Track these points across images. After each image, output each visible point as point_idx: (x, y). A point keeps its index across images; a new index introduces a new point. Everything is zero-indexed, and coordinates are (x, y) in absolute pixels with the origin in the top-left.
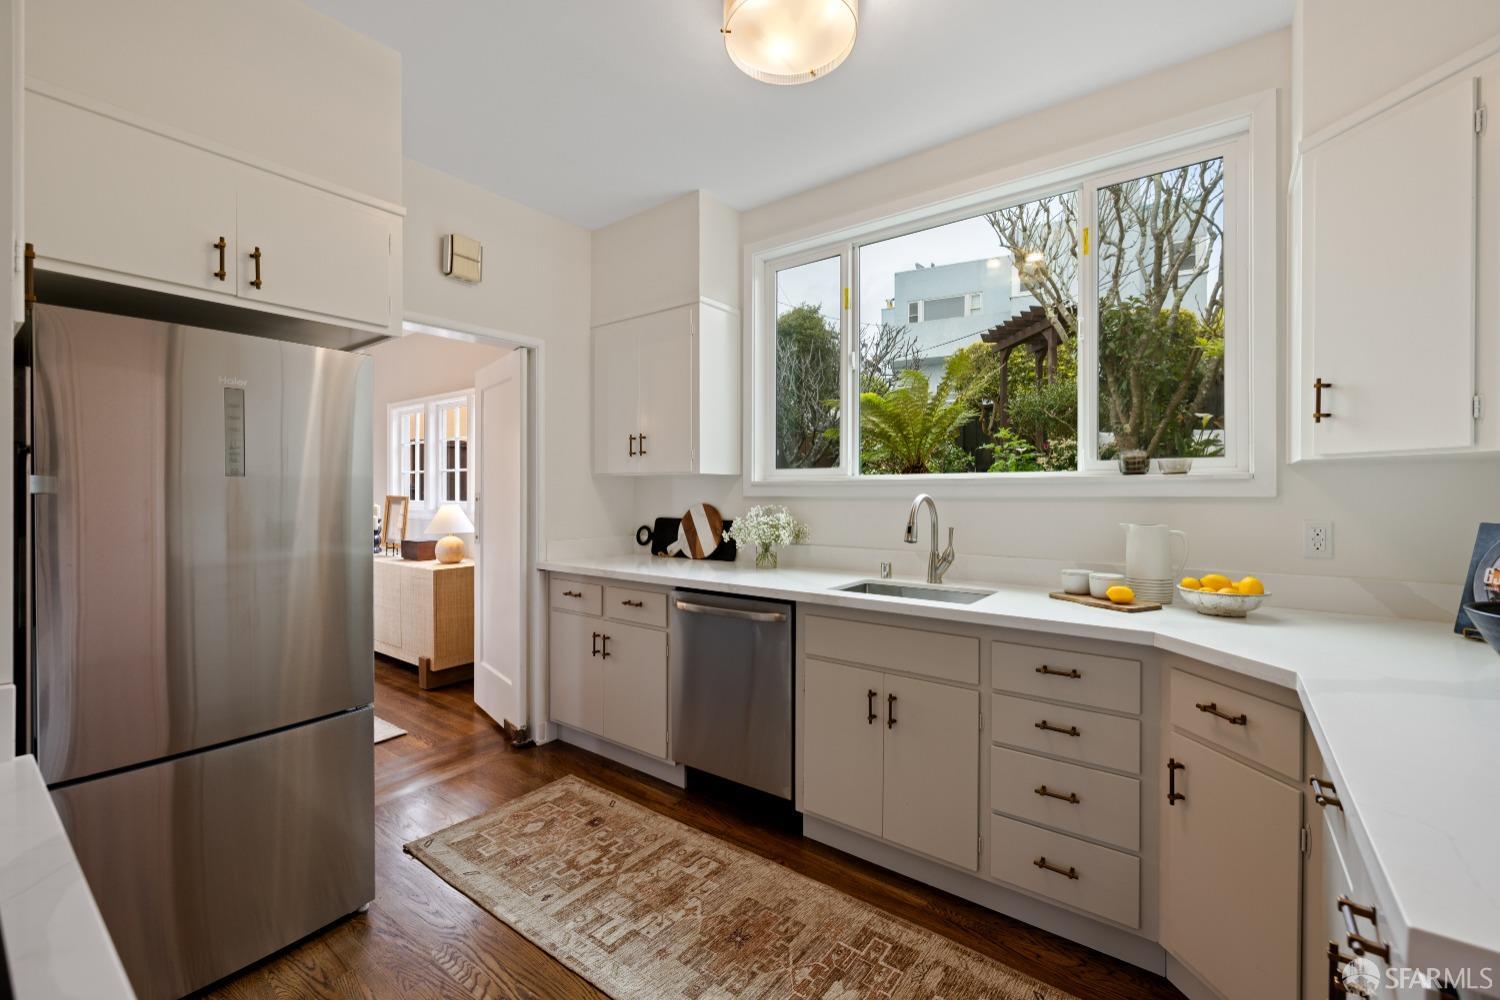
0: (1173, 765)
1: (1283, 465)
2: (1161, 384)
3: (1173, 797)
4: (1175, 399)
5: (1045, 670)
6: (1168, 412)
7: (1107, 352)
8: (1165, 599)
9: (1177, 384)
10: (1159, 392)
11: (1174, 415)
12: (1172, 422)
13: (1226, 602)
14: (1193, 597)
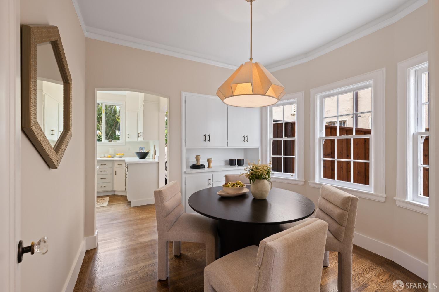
0: (115, 171)
1: (126, 142)
2: (111, 125)
3: (115, 174)
4: (113, 127)
5: (102, 165)
6: (112, 130)
7: (100, 117)
8: (114, 156)
9: (113, 125)
10: (110, 126)
11: (113, 130)
12: (112, 132)
13: (120, 156)
14: (117, 156)
